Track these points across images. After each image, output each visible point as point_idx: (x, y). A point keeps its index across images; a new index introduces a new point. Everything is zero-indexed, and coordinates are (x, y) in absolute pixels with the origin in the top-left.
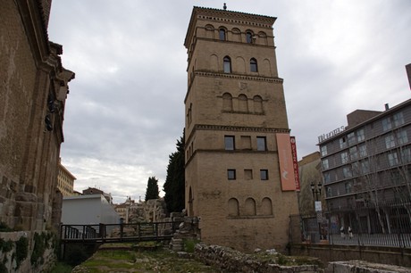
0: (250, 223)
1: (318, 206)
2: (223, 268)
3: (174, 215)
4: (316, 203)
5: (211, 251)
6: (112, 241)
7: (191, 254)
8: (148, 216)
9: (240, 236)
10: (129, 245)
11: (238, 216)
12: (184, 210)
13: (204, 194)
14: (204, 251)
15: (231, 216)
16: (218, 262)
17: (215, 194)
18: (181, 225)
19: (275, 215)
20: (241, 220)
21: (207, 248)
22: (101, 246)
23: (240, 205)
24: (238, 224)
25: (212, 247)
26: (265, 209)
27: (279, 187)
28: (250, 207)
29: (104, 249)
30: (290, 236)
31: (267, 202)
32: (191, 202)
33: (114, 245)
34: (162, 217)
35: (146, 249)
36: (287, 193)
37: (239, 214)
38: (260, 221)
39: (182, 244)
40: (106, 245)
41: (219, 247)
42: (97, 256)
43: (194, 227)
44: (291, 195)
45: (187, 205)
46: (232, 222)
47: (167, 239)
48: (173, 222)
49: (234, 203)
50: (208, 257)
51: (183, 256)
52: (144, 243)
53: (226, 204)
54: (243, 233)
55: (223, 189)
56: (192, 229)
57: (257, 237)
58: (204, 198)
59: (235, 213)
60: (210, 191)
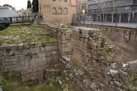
0: (60, 16)
1: (84, 11)
2: (48, 29)
3: (35, 13)
4: (83, 10)
5: (45, 24)
6: (15, 23)
7: (40, 26)
8: (28, 14)
9: (56, 20)
10: (20, 24)
11: (56, 14)
12: (38, 12)
13: (44, 6)
14: (43, 25)
15: (54, 14)
16: (47, 28)
17: (48, 6)
18: (37, 16)
19: (68, 14)
20: (56, 15)
21: (44, 24)
22: (11, 25)
23: (57, 10)
24: (56, 16)
25: (45, 23)
26: (65, 11)
27: (70, 4)
28: (60, 11)
29: (12, 25)
30: (73, 21)
31: (66, 9)
32: (40, 9)
33: (15, 24)
34: (32, 14)
35: (26, 25)
36: (73, 7)
37: (56, 13)
38: (63, 15)
39: (37, 23)
40: (13, 24)
41: (47, 23)
42: (9, 28)
43: (41, 17)
44: (74, 7)
45: (39, 10)
46: (54, 16)
47: (33, 21)
48: (35, 16)
49: (54, 9)
50: (44, 26)
51: (38, 27)
52: (26, 23)
53: (52, 9)
54: (57, 19)
55: (51, 4)
56: (40, 18)
57: (62, 21)
58: (44, 7)
59: (55, 13)
60: (46, 5)
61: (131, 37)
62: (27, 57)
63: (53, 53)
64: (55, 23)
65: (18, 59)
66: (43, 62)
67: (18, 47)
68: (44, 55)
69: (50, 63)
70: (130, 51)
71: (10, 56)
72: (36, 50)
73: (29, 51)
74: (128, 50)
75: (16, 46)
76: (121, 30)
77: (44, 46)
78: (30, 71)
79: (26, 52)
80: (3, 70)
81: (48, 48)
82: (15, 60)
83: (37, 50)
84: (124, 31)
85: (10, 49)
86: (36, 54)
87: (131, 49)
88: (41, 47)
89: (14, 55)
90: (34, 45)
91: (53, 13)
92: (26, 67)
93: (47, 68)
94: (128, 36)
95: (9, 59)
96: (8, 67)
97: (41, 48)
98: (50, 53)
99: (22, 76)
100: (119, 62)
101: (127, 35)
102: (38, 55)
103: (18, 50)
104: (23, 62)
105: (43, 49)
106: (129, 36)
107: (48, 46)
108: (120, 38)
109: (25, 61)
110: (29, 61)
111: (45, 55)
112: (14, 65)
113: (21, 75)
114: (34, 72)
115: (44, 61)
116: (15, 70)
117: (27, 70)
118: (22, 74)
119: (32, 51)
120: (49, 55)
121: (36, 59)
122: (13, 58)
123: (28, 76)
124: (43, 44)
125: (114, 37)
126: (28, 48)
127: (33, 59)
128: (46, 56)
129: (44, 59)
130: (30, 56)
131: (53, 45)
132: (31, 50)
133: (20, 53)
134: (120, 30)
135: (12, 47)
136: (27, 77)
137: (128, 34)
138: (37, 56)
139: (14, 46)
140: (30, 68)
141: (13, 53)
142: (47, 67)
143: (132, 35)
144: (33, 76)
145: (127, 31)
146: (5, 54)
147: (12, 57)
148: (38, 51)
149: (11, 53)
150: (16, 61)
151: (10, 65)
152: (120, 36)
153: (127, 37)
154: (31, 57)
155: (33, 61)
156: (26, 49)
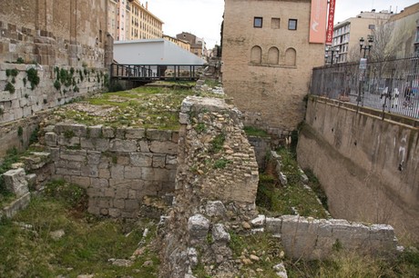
0: (270, 71)
4: (362, 60)
9: (259, 82)
11: (259, 64)
15: (253, 63)
17: (240, 41)
18: (206, 68)
19: (298, 66)
20: (261, 68)
23: (263, 53)
24: (258, 71)
26: (289, 58)
27: (306, 38)
28: (273, 56)
30: (310, 88)
31: (291, 53)
36: (314, 46)
37: (261, 62)
38: (281, 70)
43: (217, 70)
44: (319, 47)
46: (252, 69)
49: (257, 51)
53: (249, 51)
54: (262, 80)
55: (248, 37)
56: (215, 72)
57: (276, 86)
58: (229, 44)
59: (257, 61)
60: (234, 37)
61: (412, 151)
62: (105, 158)
63: (170, 162)
64: (253, 89)
65: (86, 159)
66: (141, 178)
67: (89, 131)
68: (145, 161)
69: (160, 185)
70: (403, 203)
71: (70, 148)
72: (128, 145)
73: (112, 145)
74: (399, 196)
75: (86, 127)
76: (393, 124)
77: (148, 140)
78: (110, 193)
79: (105, 145)
80: (54, 177)
81: (158, 146)
82: (79, 158)
83: (130, 146)
84: (398, 130)
85: (71, 132)
86: (127, 155)
87: (407, 193)
88: (140, 140)
89: (78, 147)
90: (125, 132)
91: (251, 62)
92: (102, 181)
93: (149, 196)
94: (404, 149)
95: (68, 153)
96: (64, 171)
97: (141, 143)
98: (163, 160)
99: (90, 201)
100: (241, 203)
101: (403, 144)
102: (132, 158)
103: (88, 138)
104: (95, 169)
105: (144, 146)
106: (407, 146)
107: (159, 140)
108: (388, 153)
109: (100, 167)
110: (109, 168)
111: (149, 161)
112: (76, 169)
113: (88, 196)
114: (117, 197)
115: (144, 176)
116: (77, 182)
117: (103, 190)
118: (91, 195)
119: (119, 145)
120: (160, 164)
121: (127, 169)
122: (75, 154)
123: (102, 204)
124: (145, 134)
125: (375, 147)
126: (111, 139)
127: (118, 166)
128: (152, 166)
129: (145, 171)
130: (113, 157)
131: (172, 141)
132: (117, 144)
133: (91, 146)
134: (390, 126)
135: (76, 129)
136: (101, 206)
137: (405, 139)
138: (130, 161)
139: (82, 128)
140: (109, 187)
141: (78, 142)
142: (151, 194)
143: (414, 145)
144: (114, 207)
145: (404, 131)
146: (61, 142)
147: (75, 151)
148: (134, 148)
149: (74, 141)
150: (81, 162)
151: (69, 169)
152: (389, 144)
153: (402, 152)
154: (115, 161)
155: (118, 169)
156: (107, 138)
